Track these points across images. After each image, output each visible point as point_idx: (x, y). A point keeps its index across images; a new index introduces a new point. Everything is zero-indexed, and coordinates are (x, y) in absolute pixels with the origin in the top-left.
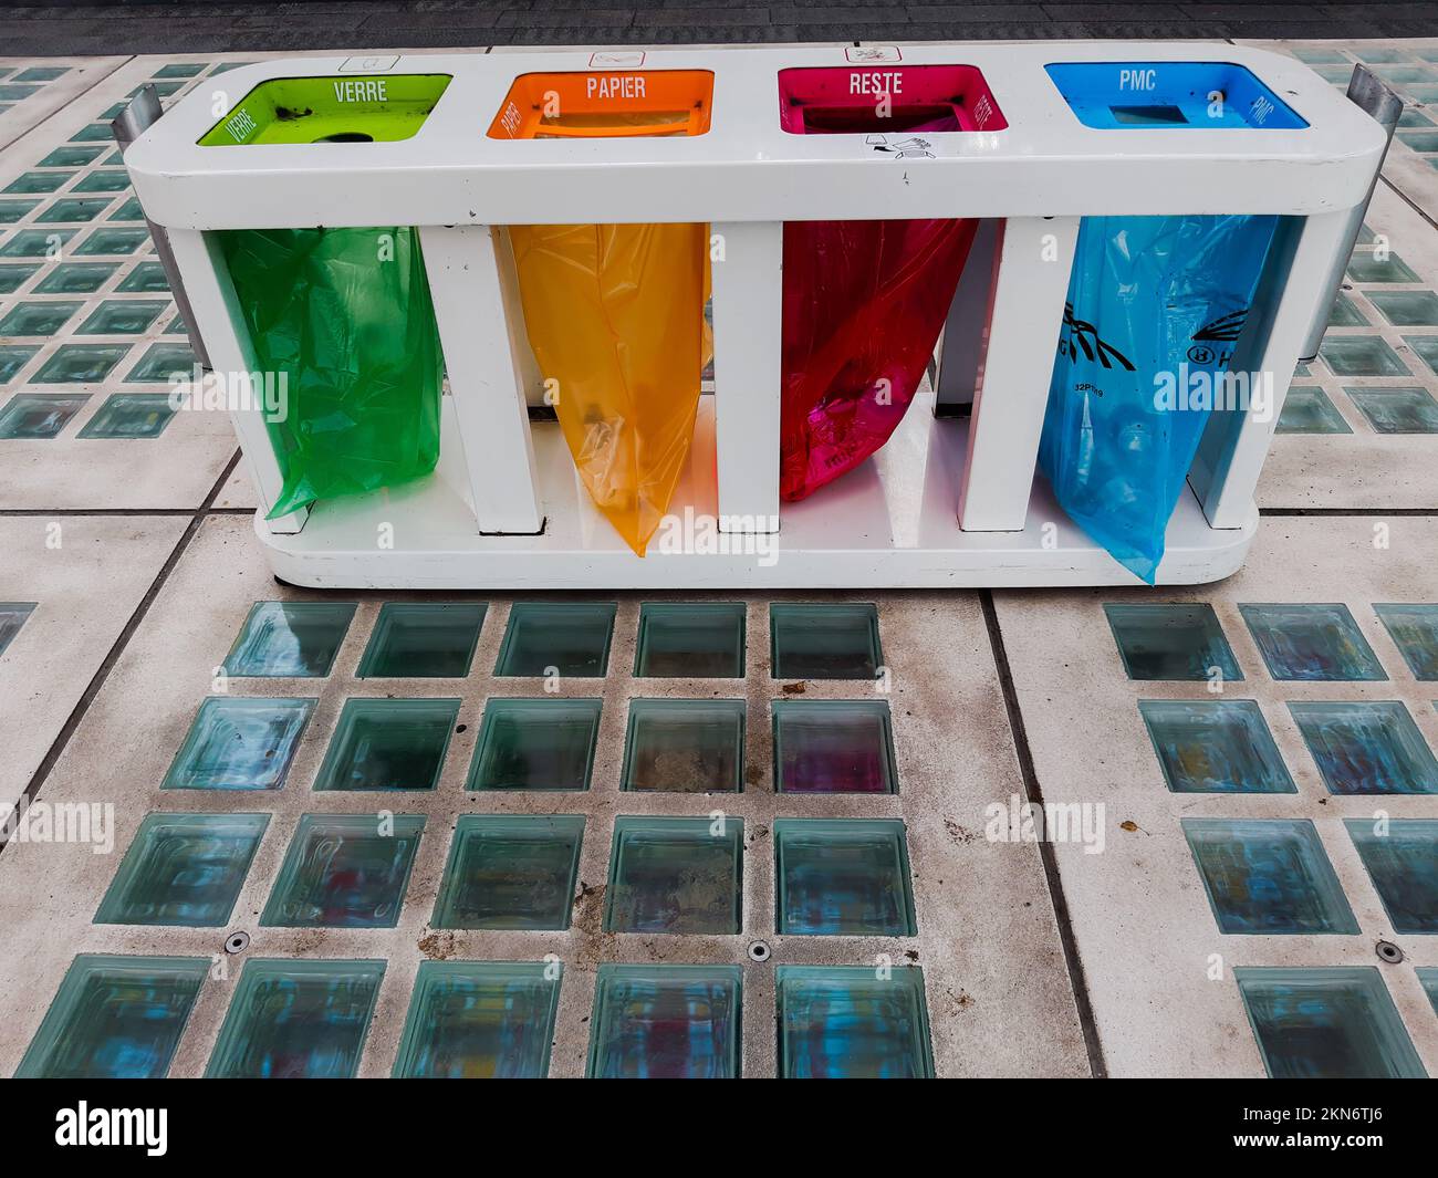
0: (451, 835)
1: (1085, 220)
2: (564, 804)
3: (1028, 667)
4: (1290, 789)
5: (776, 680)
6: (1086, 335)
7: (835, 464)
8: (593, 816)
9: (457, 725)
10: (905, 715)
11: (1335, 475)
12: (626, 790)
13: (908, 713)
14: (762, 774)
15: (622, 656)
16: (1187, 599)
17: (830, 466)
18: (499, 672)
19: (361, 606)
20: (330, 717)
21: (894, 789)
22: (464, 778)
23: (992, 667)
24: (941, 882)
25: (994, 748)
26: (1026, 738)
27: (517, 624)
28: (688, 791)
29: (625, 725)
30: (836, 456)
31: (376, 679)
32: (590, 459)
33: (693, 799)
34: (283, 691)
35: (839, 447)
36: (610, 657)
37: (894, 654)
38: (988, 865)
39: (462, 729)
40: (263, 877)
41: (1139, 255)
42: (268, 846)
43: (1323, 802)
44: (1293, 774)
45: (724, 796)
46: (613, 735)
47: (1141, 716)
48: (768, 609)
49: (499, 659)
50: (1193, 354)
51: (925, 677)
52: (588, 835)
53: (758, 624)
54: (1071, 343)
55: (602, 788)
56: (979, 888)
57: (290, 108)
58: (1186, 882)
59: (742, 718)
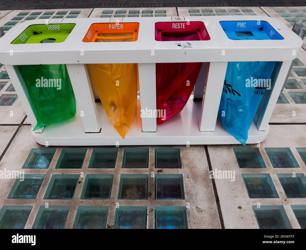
0: (76, 211)
1: (229, 63)
2: (104, 203)
3: (215, 165)
4: (278, 197)
5: (156, 169)
6: (229, 87)
7: (170, 115)
8: (111, 206)
9: (79, 181)
10: (186, 178)
11: (286, 114)
12: (119, 199)
13: (187, 177)
14: (152, 194)
15: (119, 163)
16: (253, 146)
17: (168, 116)
18: (89, 167)
19: (57, 149)
20: (48, 179)
21: (184, 198)
22: (80, 196)
23: (207, 164)
24: (195, 223)
25: (207, 187)
26: (215, 184)
27: (94, 154)
28: (134, 199)
29: (119, 181)
30: (170, 114)
31: (60, 169)
32: (111, 115)
33: (135, 201)
34: (37, 172)
35: (171, 112)
36: (116, 163)
37: (184, 162)
38: (206, 219)
39: (80, 182)
40: (30, 223)
41: (242, 69)
42: (32, 214)
43: (286, 200)
44: (278, 193)
45: (143, 200)
46: (116, 184)
47: (242, 178)
48: (154, 150)
49: (90, 164)
50: (255, 92)
51: (192, 168)
52: (109, 211)
53: (152, 154)
54: (226, 89)
55: (113, 198)
56: (204, 224)
57: (37, 32)
58: (253, 223)
59: (148, 178)
